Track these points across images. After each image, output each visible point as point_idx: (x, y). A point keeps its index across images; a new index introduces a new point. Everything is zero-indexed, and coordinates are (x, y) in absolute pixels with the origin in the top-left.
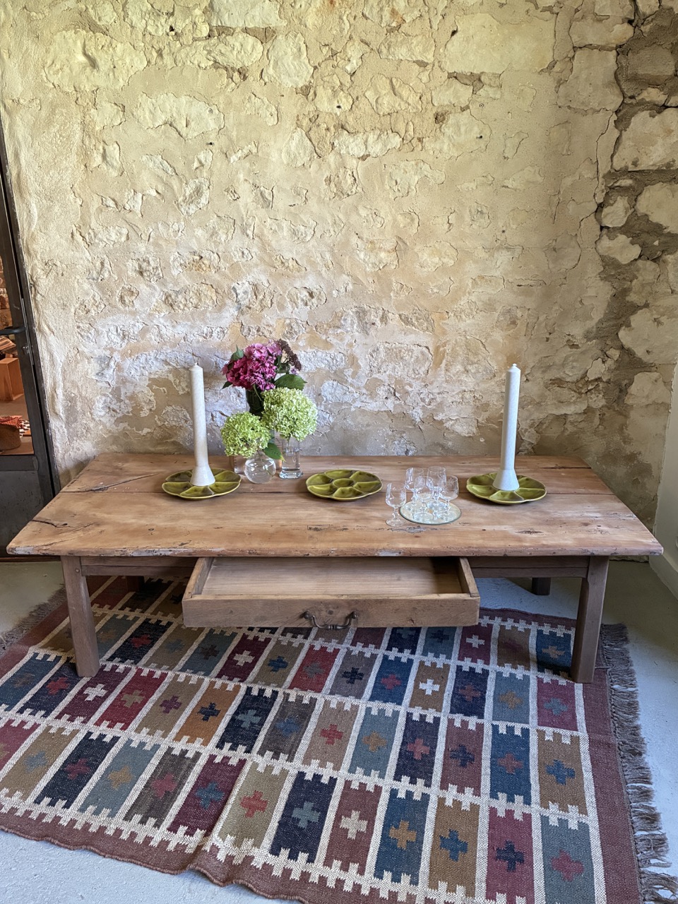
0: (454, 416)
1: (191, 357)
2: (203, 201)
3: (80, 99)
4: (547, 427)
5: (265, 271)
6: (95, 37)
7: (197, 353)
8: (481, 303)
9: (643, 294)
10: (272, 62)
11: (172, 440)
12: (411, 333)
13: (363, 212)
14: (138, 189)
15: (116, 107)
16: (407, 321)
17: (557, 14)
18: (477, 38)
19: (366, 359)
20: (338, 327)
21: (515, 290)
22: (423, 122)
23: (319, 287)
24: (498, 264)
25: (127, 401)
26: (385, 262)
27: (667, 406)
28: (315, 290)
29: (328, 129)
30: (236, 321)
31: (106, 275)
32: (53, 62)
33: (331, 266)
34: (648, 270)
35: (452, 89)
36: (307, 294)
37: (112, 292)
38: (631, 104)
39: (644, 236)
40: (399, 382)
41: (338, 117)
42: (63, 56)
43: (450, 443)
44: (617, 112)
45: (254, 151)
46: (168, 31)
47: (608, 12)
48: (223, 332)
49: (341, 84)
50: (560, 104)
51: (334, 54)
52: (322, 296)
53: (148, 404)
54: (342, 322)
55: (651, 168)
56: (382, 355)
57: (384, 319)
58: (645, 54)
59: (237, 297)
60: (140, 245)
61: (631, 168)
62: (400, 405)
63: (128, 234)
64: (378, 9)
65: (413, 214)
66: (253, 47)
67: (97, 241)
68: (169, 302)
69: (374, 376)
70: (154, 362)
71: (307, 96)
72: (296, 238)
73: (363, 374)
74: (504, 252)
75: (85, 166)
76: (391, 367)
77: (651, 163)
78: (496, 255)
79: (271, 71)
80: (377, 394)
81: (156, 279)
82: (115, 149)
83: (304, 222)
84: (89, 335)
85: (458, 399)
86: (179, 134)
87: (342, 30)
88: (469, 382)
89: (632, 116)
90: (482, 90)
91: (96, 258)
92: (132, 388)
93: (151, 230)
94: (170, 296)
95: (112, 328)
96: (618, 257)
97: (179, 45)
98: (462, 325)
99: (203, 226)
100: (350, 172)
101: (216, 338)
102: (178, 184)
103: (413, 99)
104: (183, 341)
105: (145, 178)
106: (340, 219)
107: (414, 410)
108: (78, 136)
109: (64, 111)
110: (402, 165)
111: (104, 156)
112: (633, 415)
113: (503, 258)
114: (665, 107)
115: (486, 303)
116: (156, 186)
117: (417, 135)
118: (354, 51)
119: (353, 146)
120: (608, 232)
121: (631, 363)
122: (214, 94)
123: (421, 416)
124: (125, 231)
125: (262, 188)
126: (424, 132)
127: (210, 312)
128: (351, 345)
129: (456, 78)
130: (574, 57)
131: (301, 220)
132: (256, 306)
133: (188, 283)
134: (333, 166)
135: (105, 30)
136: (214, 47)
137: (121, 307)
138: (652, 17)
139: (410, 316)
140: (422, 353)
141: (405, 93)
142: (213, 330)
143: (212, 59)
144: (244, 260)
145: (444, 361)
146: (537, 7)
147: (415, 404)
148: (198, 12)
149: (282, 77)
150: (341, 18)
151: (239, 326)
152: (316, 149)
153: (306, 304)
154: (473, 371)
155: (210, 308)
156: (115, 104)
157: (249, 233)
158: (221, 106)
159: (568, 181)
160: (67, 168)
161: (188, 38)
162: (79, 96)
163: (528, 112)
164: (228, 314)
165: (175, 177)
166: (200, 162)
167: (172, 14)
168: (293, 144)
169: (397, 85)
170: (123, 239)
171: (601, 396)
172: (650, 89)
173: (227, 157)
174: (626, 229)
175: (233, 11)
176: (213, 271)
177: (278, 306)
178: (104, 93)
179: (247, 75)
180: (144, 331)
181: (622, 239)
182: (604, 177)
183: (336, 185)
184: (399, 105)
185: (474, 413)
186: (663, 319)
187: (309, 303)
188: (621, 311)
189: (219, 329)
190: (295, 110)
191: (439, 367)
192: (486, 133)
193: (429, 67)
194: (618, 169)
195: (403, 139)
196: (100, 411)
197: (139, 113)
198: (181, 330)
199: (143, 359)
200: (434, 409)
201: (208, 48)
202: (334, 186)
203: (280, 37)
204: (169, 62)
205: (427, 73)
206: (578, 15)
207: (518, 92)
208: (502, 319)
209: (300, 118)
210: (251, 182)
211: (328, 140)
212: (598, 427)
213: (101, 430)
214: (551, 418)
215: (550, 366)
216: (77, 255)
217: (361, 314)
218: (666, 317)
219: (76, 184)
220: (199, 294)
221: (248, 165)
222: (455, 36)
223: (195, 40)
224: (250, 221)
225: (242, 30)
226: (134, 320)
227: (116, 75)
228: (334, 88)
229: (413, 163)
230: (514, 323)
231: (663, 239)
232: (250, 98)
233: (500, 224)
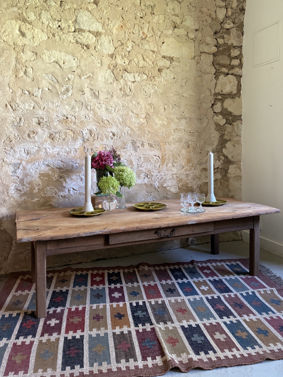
0: (170, 184)
1: (60, 162)
2: (70, 94)
3: (16, 48)
4: (203, 187)
5: (95, 125)
6: (25, 25)
7: (63, 161)
8: (177, 139)
9: (229, 136)
10: (99, 44)
11: (49, 204)
12: (153, 151)
13: (134, 103)
14: (41, 87)
15: (32, 53)
16: (151, 146)
17: (195, 41)
18: (171, 46)
19: (136, 162)
20: (125, 148)
21: (189, 134)
22: (154, 71)
23: (117, 132)
24: (182, 124)
25: (27, 185)
26: (142, 122)
27: (241, 177)
28: (115, 133)
29: (120, 70)
30: (82, 146)
31: (22, 124)
32: (4, 32)
33: (122, 123)
34: (229, 127)
35: (164, 61)
36: (112, 135)
37: (24, 132)
38: (219, 72)
39: (226, 116)
40: (149, 171)
41: (124, 67)
42: (9, 30)
43: (169, 196)
44: (215, 74)
45: (92, 76)
46: (58, 27)
47: (209, 42)
48: (76, 151)
49: (125, 55)
50: (198, 70)
51: (122, 44)
52: (118, 136)
53: (38, 186)
54: (126, 146)
55: (226, 93)
56: (142, 159)
57: (143, 145)
58: (221, 57)
59: (83, 135)
60: (39, 111)
61: (221, 93)
62: (150, 181)
63: (34, 107)
64: (138, 31)
65: (152, 104)
66: (92, 38)
67: (18, 109)
68: (52, 137)
69: (139, 169)
70: (42, 165)
71: (112, 58)
72: (108, 112)
73: (135, 168)
74: (184, 119)
75: (16, 76)
76: (146, 164)
77: (226, 92)
78: (181, 121)
79: (99, 47)
80: (140, 177)
81: (46, 126)
82: (31, 70)
83: (111, 105)
84: (10, 152)
85: (171, 177)
86: (60, 66)
87: (125, 36)
88: (175, 170)
89: (219, 76)
90: (173, 62)
91: (17, 116)
92: (31, 178)
93: (45, 105)
94: (52, 134)
95: (22, 149)
96: (220, 123)
97: (62, 33)
98: (171, 148)
99: (69, 104)
100: (129, 87)
101: (72, 153)
102: (58, 86)
103: (151, 63)
104: (57, 155)
105: (44, 83)
106: (125, 105)
107: (155, 183)
108: (14, 63)
109: (8, 52)
110: (148, 85)
111: (25, 72)
112: (231, 181)
113: (183, 122)
114: (228, 74)
115: (179, 139)
116: (48, 87)
117: (152, 76)
118: (130, 44)
119: (130, 77)
120: (216, 114)
121: (228, 162)
122: (76, 53)
123: (158, 185)
124: (33, 105)
125: (94, 91)
126: (155, 75)
127: (70, 142)
128: (130, 156)
129: (164, 58)
130: (201, 55)
131: (110, 104)
132: (91, 139)
133: (61, 129)
134: (122, 84)
135: (30, 22)
136: (77, 36)
137: (28, 139)
138: (223, 45)
139: (152, 144)
140: (157, 159)
141: (148, 61)
142: (72, 150)
143: (76, 40)
144: (86, 120)
145: (165, 162)
146: (189, 39)
147: (155, 180)
148: (70, 22)
149: (103, 50)
150: (125, 32)
151: (83, 148)
152: (116, 77)
153: (112, 139)
154: (176, 166)
155: (70, 140)
156: (33, 52)
157: (89, 108)
158: (79, 58)
159: (203, 95)
160: (7, 76)
161: (66, 31)
162: (16, 47)
163: (189, 71)
164: (78, 143)
165: (57, 83)
166: (69, 79)
167: (60, 21)
168: (107, 74)
169: (145, 57)
170: (32, 108)
171: (219, 174)
172: (223, 68)
173: (80, 77)
174: (221, 113)
175: (85, 24)
176: (72, 124)
177: (100, 140)
178: (28, 47)
179: (89, 47)
180: (38, 151)
181: (220, 116)
182: (213, 95)
183: (123, 92)
184: (146, 64)
185: (177, 183)
186: (236, 145)
187: (114, 138)
188: (223, 142)
189: (74, 150)
190: (108, 62)
191: (164, 164)
192: (176, 77)
193: (156, 53)
194: (217, 93)
195: (147, 77)
196: (12, 191)
197: (43, 56)
198: (56, 150)
199: (37, 164)
200: (163, 182)
201: (74, 36)
202: (122, 92)
203: (103, 36)
204: (57, 39)
205: (155, 55)
206: (201, 42)
207: (185, 64)
208: (184, 145)
209: (110, 65)
210: (90, 88)
211: (120, 74)
212: (220, 187)
213: (12, 201)
214: (204, 184)
215: (202, 163)
216: (8, 114)
217: (134, 143)
218: (236, 144)
219: (10, 83)
220: (66, 133)
221: (89, 81)
222: (164, 44)
223: (69, 32)
224: (89, 103)
225: (88, 31)
226: (33, 145)
227: (34, 40)
228: (122, 56)
229: (152, 85)
230: (188, 147)
231: (232, 117)
232: (90, 56)
233: (182, 110)
